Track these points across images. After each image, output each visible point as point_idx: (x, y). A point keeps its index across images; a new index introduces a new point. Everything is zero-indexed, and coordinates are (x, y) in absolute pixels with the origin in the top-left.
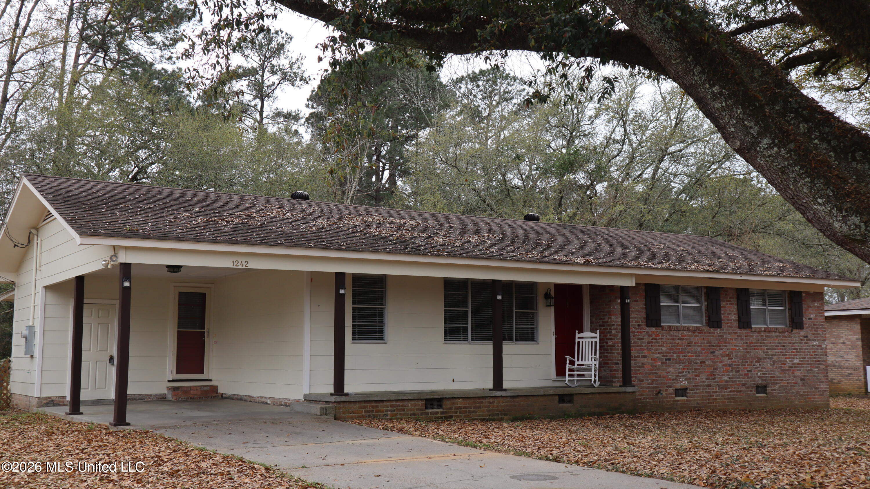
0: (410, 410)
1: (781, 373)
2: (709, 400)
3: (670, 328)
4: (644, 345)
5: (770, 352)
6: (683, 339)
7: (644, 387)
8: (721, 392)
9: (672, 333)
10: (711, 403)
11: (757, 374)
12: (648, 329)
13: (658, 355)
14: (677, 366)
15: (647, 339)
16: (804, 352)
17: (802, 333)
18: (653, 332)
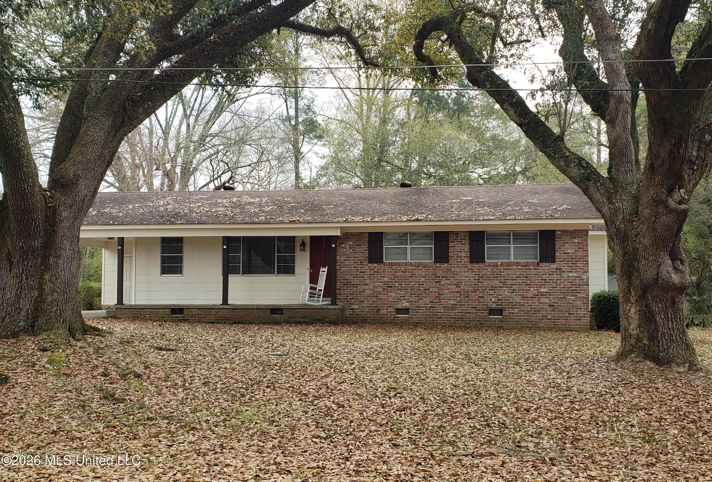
0: (161, 314)
1: (522, 300)
2: (432, 318)
3: (392, 264)
4: (365, 276)
5: (508, 282)
6: (406, 272)
7: (364, 307)
8: (447, 312)
9: (394, 268)
10: (435, 320)
11: (491, 300)
12: (369, 265)
13: (379, 284)
14: (399, 292)
15: (368, 272)
16: (556, 282)
17: (554, 266)
18: (375, 267)
